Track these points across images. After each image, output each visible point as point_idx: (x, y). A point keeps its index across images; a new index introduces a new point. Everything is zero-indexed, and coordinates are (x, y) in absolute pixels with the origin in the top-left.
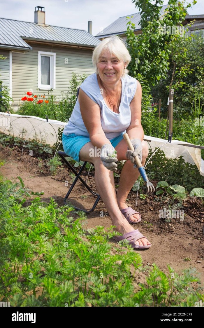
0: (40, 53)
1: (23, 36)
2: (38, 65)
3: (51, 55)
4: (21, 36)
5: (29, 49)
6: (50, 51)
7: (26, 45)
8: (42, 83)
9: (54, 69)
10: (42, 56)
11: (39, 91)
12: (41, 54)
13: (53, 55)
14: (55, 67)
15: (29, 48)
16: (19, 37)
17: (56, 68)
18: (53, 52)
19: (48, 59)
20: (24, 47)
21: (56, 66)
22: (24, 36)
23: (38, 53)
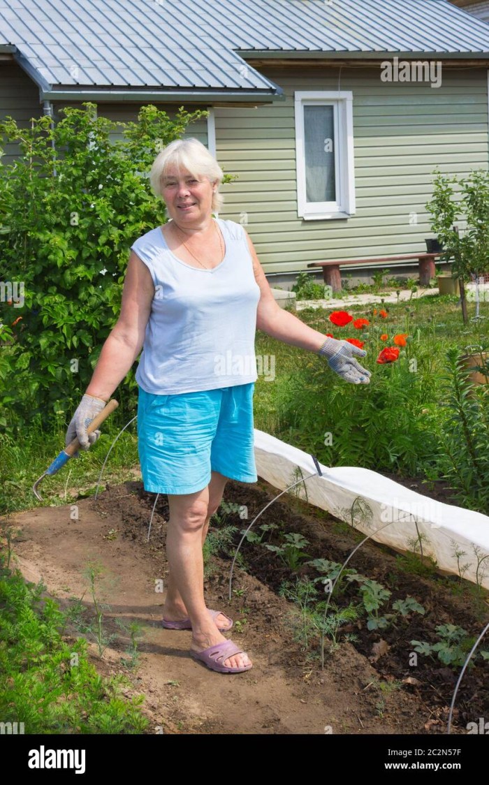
0: (300, 95)
1: (244, 46)
2: (295, 138)
3: (337, 101)
4: (240, 49)
5: (270, 94)
6: (335, 88)
7: (260, 82)
8: (310, 199)
9: (348, 147)
10: (305, 107)
11: (302, 225)
12: (303, 100)
13: (343, 100)
14: (351, 140)
15: (271, 90)
16: (234, 52)
17: (354, 141)
18: (344, 88)
19: (326, 114)
20: (256, 89)
21: (354, 137)
22: (248, 47)
23: (294, 97)
